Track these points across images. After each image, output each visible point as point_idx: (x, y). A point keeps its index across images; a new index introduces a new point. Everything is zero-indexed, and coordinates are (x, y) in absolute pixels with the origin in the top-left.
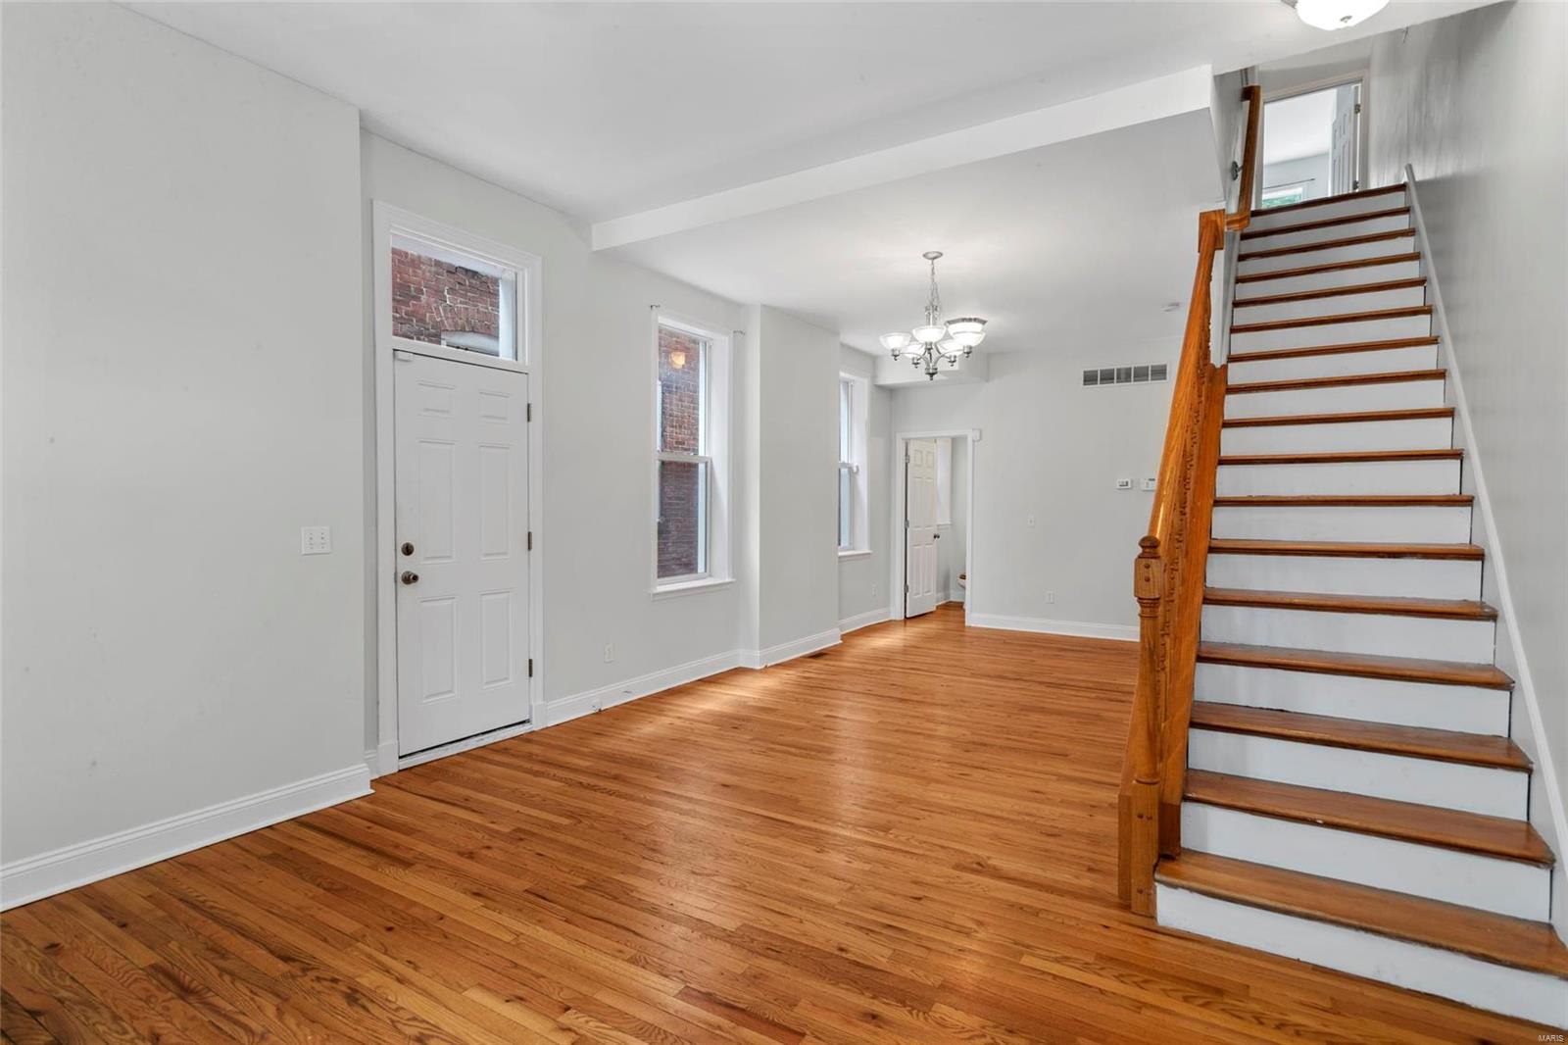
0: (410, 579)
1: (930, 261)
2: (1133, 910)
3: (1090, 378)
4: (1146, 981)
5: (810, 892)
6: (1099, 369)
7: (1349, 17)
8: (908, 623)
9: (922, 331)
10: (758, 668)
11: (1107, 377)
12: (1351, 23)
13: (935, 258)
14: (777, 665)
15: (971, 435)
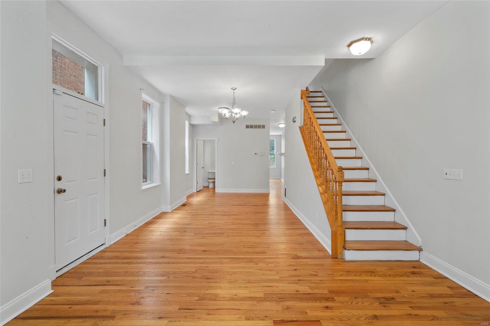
0: (60, 191)
1: (233, 90)
2: (339, 258)
3: (247, 127)
4: (360, 275)
5: (268, 277)
6: (250, 124)
7: (360, 53)
8: (198, 193)
9: (235, 110)
10: (170, 211)
11: (251, 127)
12: (361, 54)
13: (234, 89)
14: (174, 210)
15: (216, 140)
